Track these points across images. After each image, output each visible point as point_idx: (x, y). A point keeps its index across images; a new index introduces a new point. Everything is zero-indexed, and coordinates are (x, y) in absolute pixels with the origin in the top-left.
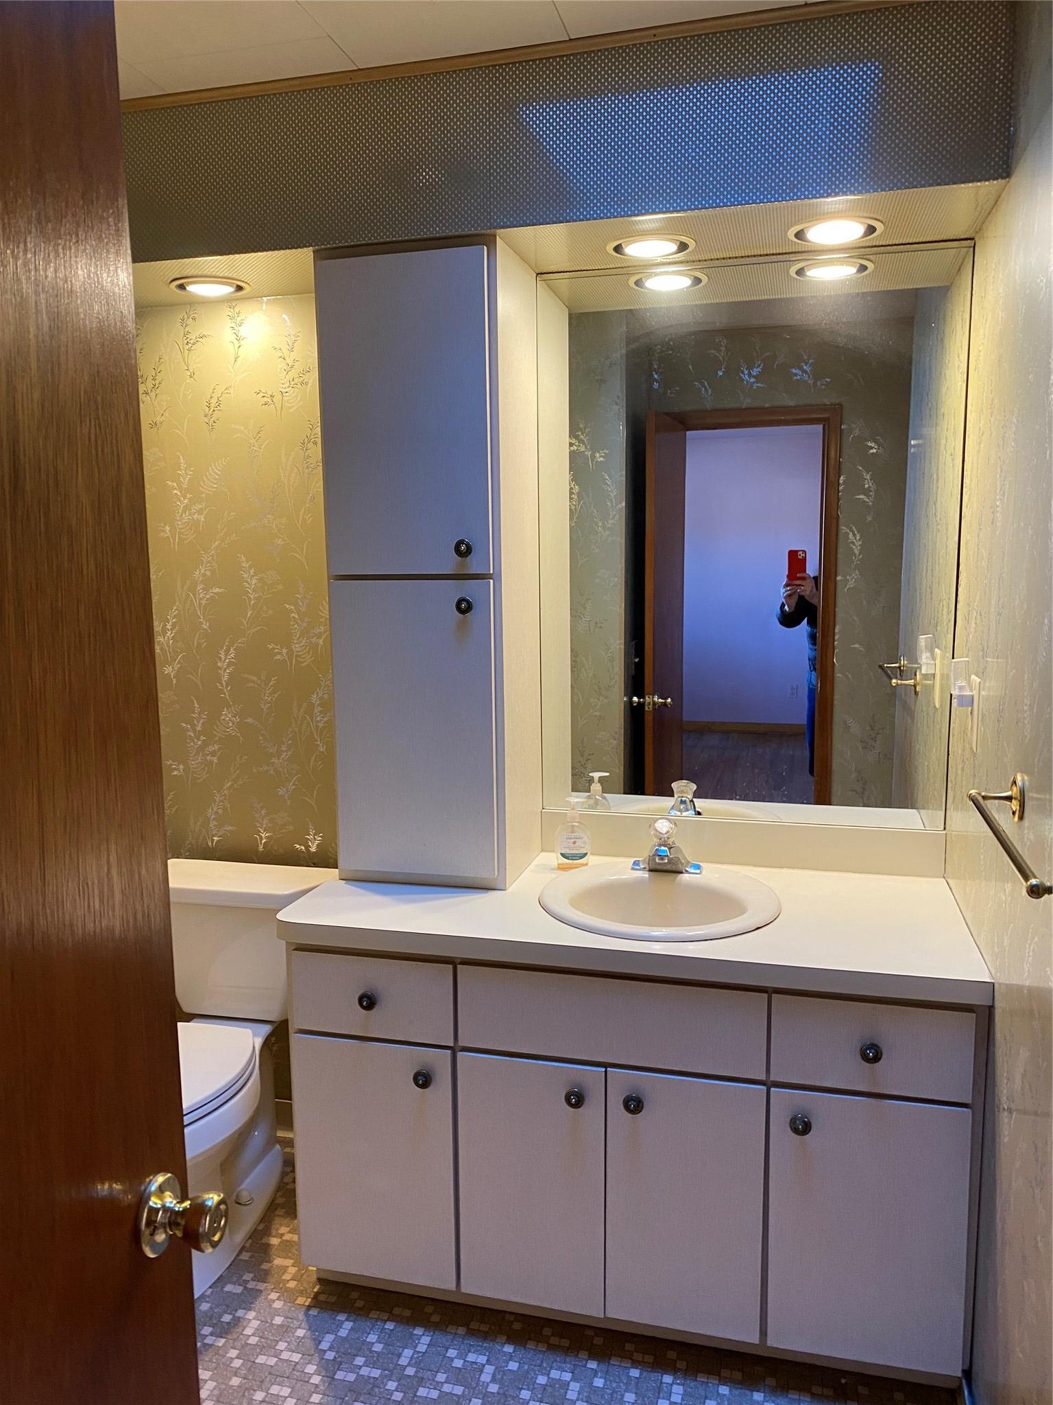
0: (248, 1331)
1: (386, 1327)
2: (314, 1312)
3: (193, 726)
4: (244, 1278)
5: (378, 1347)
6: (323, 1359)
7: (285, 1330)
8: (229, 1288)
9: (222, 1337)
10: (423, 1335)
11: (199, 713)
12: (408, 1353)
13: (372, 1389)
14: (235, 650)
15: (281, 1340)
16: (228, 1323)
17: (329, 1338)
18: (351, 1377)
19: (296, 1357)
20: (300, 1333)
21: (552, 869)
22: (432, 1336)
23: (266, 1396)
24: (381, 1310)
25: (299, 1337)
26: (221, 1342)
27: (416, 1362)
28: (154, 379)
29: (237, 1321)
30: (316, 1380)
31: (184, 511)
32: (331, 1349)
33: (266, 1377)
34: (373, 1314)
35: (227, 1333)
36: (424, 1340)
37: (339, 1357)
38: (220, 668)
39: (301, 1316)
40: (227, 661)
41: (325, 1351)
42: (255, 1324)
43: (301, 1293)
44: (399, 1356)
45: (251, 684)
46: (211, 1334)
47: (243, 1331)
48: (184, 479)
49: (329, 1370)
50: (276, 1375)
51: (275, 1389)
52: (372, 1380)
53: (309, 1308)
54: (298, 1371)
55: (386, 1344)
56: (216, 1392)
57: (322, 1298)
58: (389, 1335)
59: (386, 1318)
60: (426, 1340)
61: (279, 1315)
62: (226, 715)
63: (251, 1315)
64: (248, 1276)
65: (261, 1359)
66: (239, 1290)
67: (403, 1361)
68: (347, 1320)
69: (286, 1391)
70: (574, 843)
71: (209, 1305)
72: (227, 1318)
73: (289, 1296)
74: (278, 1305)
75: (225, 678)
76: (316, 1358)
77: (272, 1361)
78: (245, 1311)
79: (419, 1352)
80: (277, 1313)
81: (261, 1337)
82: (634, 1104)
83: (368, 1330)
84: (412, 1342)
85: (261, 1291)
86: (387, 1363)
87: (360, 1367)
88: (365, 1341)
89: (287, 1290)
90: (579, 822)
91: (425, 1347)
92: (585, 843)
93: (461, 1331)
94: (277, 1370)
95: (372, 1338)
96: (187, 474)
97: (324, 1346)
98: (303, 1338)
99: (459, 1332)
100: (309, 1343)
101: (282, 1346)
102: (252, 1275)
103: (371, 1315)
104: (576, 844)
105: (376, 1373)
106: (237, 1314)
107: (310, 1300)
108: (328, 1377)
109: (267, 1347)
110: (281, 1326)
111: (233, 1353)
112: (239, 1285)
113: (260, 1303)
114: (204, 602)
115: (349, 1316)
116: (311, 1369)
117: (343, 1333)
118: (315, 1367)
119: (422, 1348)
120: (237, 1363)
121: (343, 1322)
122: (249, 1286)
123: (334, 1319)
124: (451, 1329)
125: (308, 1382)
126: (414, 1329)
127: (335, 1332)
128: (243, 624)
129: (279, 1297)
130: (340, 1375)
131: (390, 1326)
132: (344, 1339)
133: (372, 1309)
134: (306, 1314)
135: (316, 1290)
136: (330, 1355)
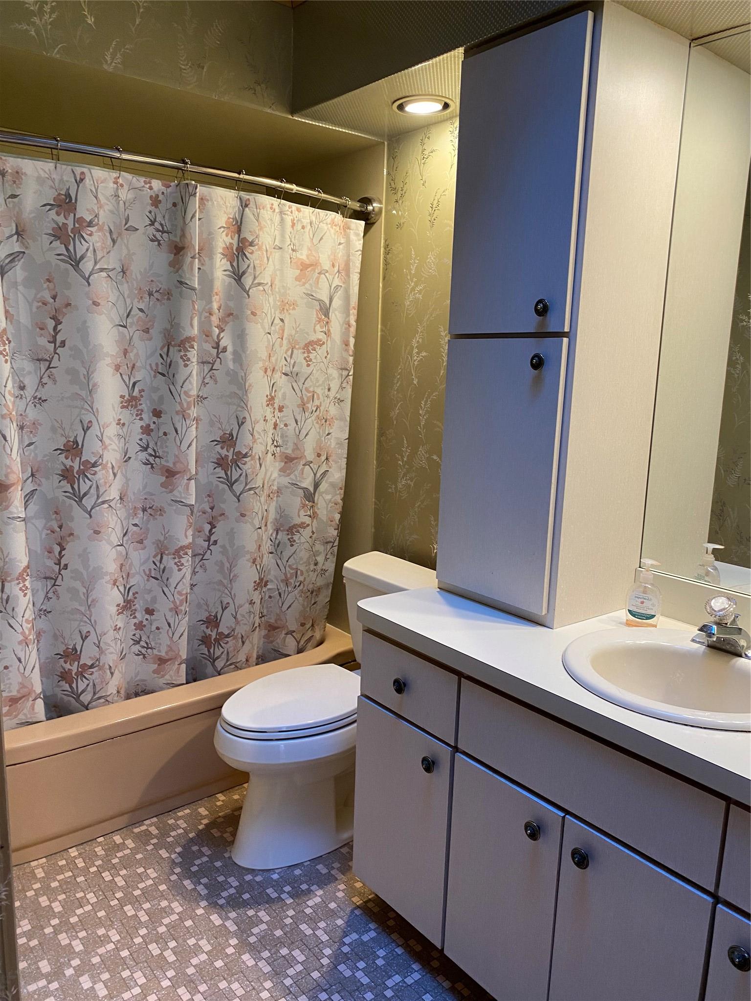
0: (310, 903)
1: (396, 950)
2: (357, 912)
3: (403, 457)
4: (333, 865)
5: (380, 962)
6: (340, 949)
7: (333, 914)
8: (320, 867)
9: (292, 898)
10: (417, 971)
11: (407, 448)
12: (397, 978)
13: (354, 991)
14: (430, 401)
15: (324, 921)
16: (302, 890)
17: (355, 936)
18: (348, 973)
19: (325, 938)
20: (340, 922)
21: (620, 623)
22: (424, 976)
23: (288, 954)
24: (401, 935)
25: (337, 924)
26: (290, 901)
27: (397, 989)
28: (402, 190)
29: (309, 891)
30: (325, 961)
31: (411, 292)
32: (349, 945)
33: (297, 941)
34: (395, 936)
35: (297, 896)
36: (415, 976)
37: (351, 954)
38: (420, 415)
39: (348, 910)
40: (426, 409)
41: (345, 944)
42: (318, 900)
43: (360, 894)
44: (390, 977)
45: (438, 429)
46: (288, 893)
47: (308, 901)
48: (413, 267)
49: (339, 958)
50: (304, 943)
51: (296, 953)
52: (359, 984)
53: (358, 907)
54: (319, 949)
55: (388, 964)
56: (262, 934)
57: (370, 905)
58: (395, 957)
59: (400, 944)
60: (417, 976)
61: (335, 902)
62: (422, 450)
63: (320, 892)
64: (336, 865)
65: (303, 927)
66: (324, 871)
67: (390, 983)
68: (374, 930)
69: (301, 958)
70: (642, 603)
71: (301, 872)
72: (304, 887)
73: (351, 891)
74: (340, 894)
75: (423, 423)
76: (336, 946)
77: (309, 932)
78: (318, 888)
79: (405, 982)
80: (335, 899)
81: (314, 911)
82: (582, 859)
83: (383, 945)
84: (405, 971)
85: (337, 879)
86: (378, 976)
87: (358, 969)
88: (375, 952)
89: (353, 888)
90: (652, 584)
91: (413, 981)
92: (653, 605)
93: (447, 984)
94: (307, 941)
95: (381, 953)
96: (415, 263)
97: (347, 940)
98: (338, 927)
99: (444, 984)
100: (339, 933)
101: (322, 924)
102: (339, 865)
103: (392, 935)
104: (644, 605)
105: (365, 980)
106: (312, 888)
107: (362, 902)
108: (334, 964)
109: (312, 921)
110: (333, 910)
111: (291, 913)
112: (327, 868)
113: (330, 888)
114: (416, 363)
115: (377, 928)
116: (328, 951)
117: (366, 938)
118: (331, 952)
119: (409, 981)
120: (288, 921)
121: (370, 930)
122: (333, 872)
123: (367, 925)
124: (440, 978)
125: (319, 960)
126: (414, 963)
127: (361, 934)
128: (437, 381)
129: (344, 890)
130: (342, 967)
131: (399, 951)
132: (363, 943)
133: (396, 931)
134: (352, 912)
135: (370, 897)
136: (346, 949)
